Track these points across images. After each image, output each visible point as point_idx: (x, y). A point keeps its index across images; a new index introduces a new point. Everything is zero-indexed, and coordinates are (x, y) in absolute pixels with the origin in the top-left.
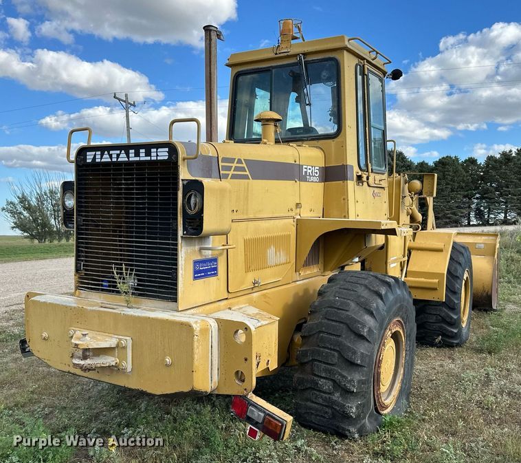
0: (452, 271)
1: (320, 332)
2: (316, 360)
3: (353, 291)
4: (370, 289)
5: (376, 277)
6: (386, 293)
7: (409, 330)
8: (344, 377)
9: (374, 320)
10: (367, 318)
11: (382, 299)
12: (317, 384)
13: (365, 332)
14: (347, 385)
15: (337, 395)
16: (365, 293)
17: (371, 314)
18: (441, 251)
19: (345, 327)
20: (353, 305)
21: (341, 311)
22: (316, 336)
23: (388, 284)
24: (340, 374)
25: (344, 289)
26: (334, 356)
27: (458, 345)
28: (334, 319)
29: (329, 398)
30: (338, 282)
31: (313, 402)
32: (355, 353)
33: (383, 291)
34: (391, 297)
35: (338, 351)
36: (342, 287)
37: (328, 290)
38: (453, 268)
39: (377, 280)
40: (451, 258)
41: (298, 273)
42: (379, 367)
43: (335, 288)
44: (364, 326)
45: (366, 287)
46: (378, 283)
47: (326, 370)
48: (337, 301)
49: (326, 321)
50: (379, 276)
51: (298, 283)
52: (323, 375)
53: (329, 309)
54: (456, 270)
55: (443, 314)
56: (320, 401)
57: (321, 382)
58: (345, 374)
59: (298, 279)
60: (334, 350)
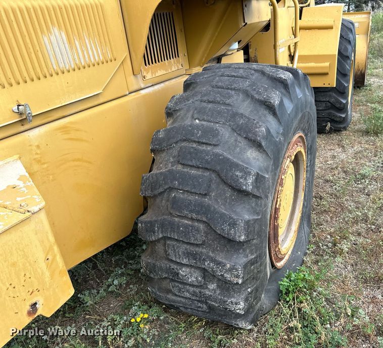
0: (342, 51)
1: (171, 189)
2: (170, 238)
3: (225, 104)
4: (252, 97)
5: (263, 73)
6: (281, 102)
7: (310, 142)
8: (219, 263)
9: (264, 156)
10: (252, 154)
11: (274, 114)
12: (178, 274)
13: (249, 184)
14: (226, 275)
15: (212, 286)
16: (245, 107)
17: (258, 146)
18: (331, 28)
19: (213, 176)
20: (225, 133)
21: (204, 147)
22: (166, 195)
23: (283, 84)
24: (213, 260)
25: (210, 102)
26: (198, 230)
27: (345, 129)
28: (194, 163)
29: (200, 292)
30: (197, 89)
31: (176, 295)
32: (233, 224)
33: (275, 98)
34: (289, 106)
35: (204, 222)
36: (205, 98)
37: (182, 106)
38: (343, 48)
39: (265, 78)
40: (341, 36)
41: (139, 76)
42: (276, 218)
43: (194, 101)
44: (247, 173)
45: (247, 94)
46: (266, 83)
47: (188, 254)
48: (197, 127)
49: (180, 167)
50: (268, 70)
51: (143, 92)
52: (185, 261)
53: (184, 144)
54: (346, 49)
55: (332, 100)
56: (188, 295)
57: (183, 272)
58: (220, 258)
59: (143, 86)
60: (198, 221)
